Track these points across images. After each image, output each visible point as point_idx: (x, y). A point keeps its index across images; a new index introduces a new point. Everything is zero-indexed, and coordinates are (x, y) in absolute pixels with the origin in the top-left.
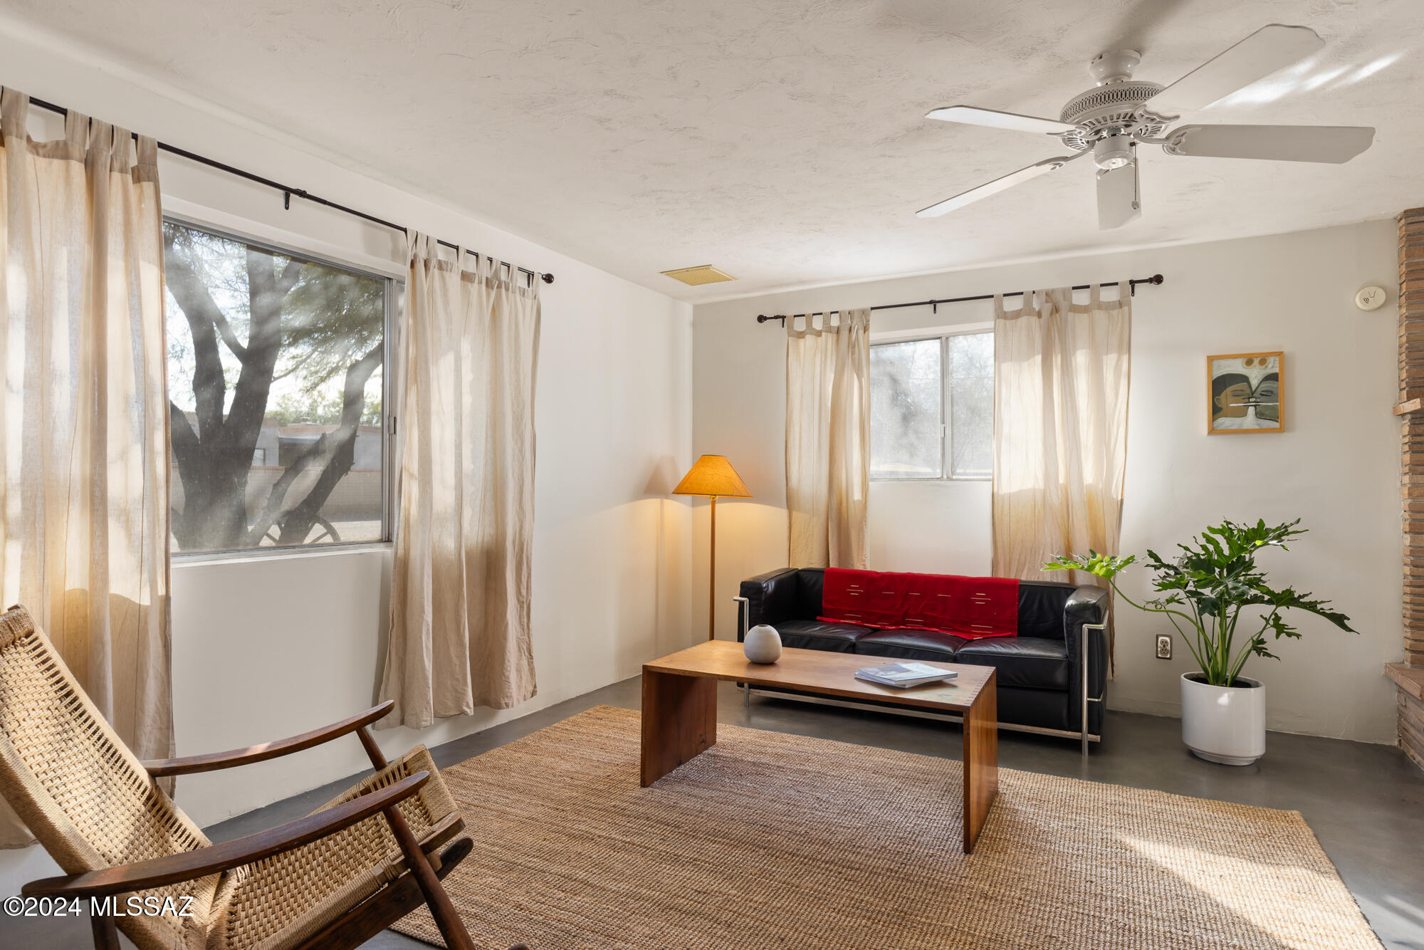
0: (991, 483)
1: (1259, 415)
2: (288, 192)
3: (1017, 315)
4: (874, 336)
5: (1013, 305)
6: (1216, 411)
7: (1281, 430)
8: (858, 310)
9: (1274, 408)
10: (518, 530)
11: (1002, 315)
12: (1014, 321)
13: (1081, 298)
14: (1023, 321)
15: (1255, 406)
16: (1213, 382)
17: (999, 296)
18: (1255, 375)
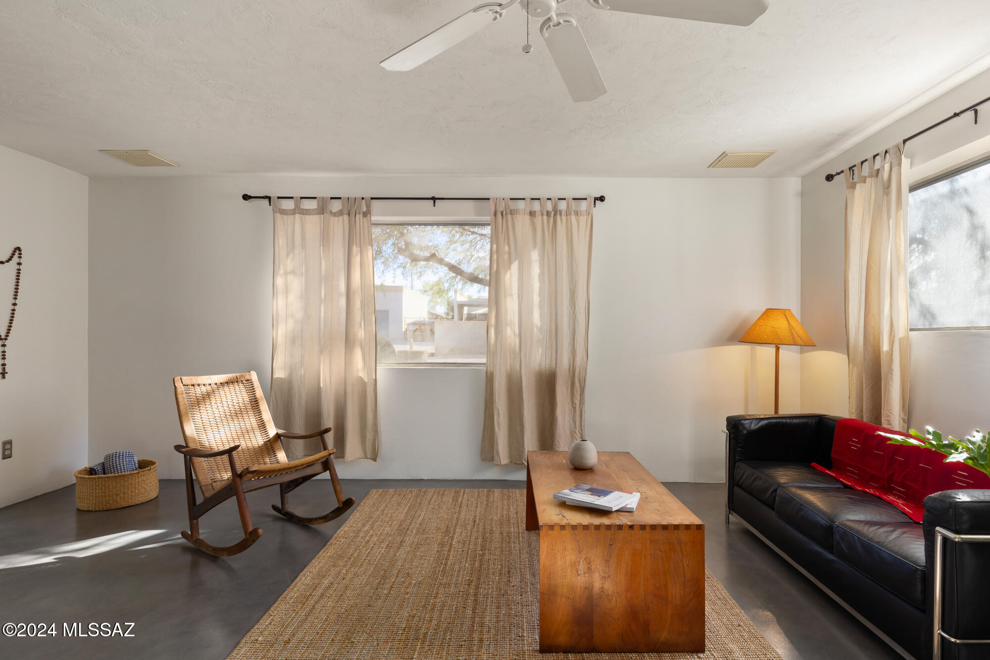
2: (434, 199)
10: (572, 362)
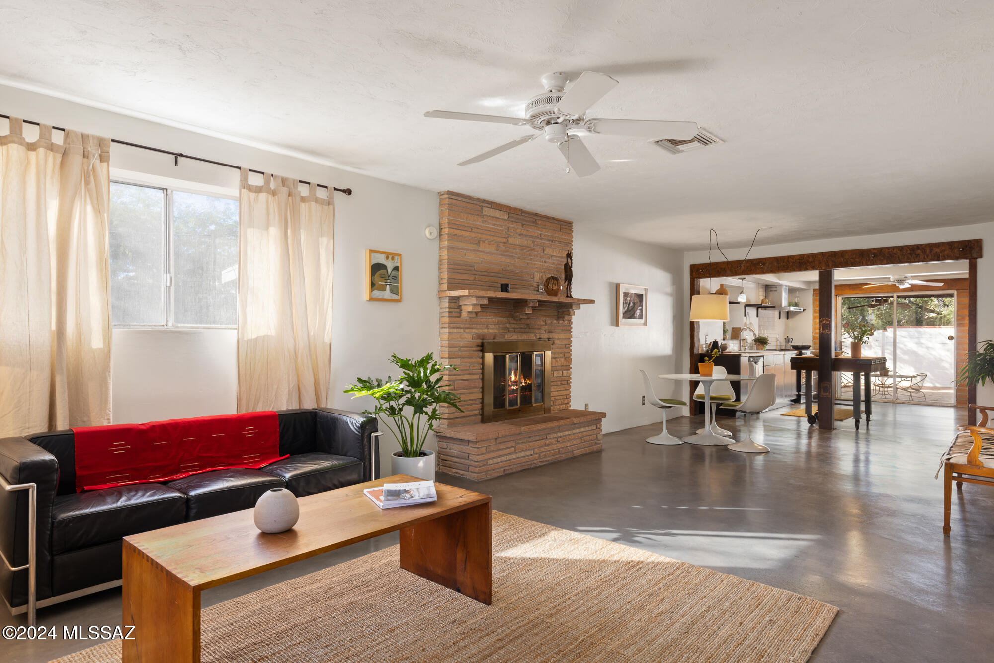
0: (236, 331)
1: (392, 291)
3: (258, 190)
4: (116, 172)
5: (256, 180)
6: (373, 285)
7: (399, 301)
8: (94, 137)
9: (397, 287)
11: (245, 185)
12: (257, 194)
13: (304, 190)
14: (263, 196)
15: (389, 285)
16: (372, 266)
17: (245, 169)
18: (390, 266)
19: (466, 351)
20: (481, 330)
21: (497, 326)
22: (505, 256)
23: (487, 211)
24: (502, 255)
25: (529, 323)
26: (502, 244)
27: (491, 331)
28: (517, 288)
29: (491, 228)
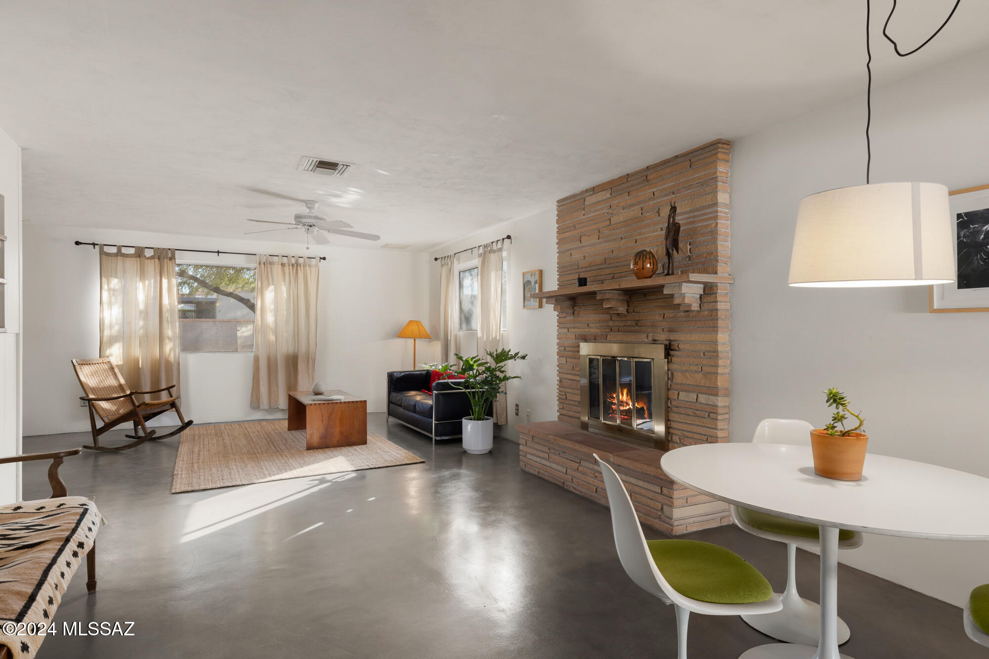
7: (540, 307)
10: (307, 349)
16: (524, 284)
18: (533, 281)
19: (571, 351)
20: (582, 330)
21: (598, 325)
22: (610, 241)
23: (591, 200)
24: (606, 242)
25: (637, 319)
26: (605, 229)
27: (591, 330)
28: (625, 276)
29: (594, 216)
